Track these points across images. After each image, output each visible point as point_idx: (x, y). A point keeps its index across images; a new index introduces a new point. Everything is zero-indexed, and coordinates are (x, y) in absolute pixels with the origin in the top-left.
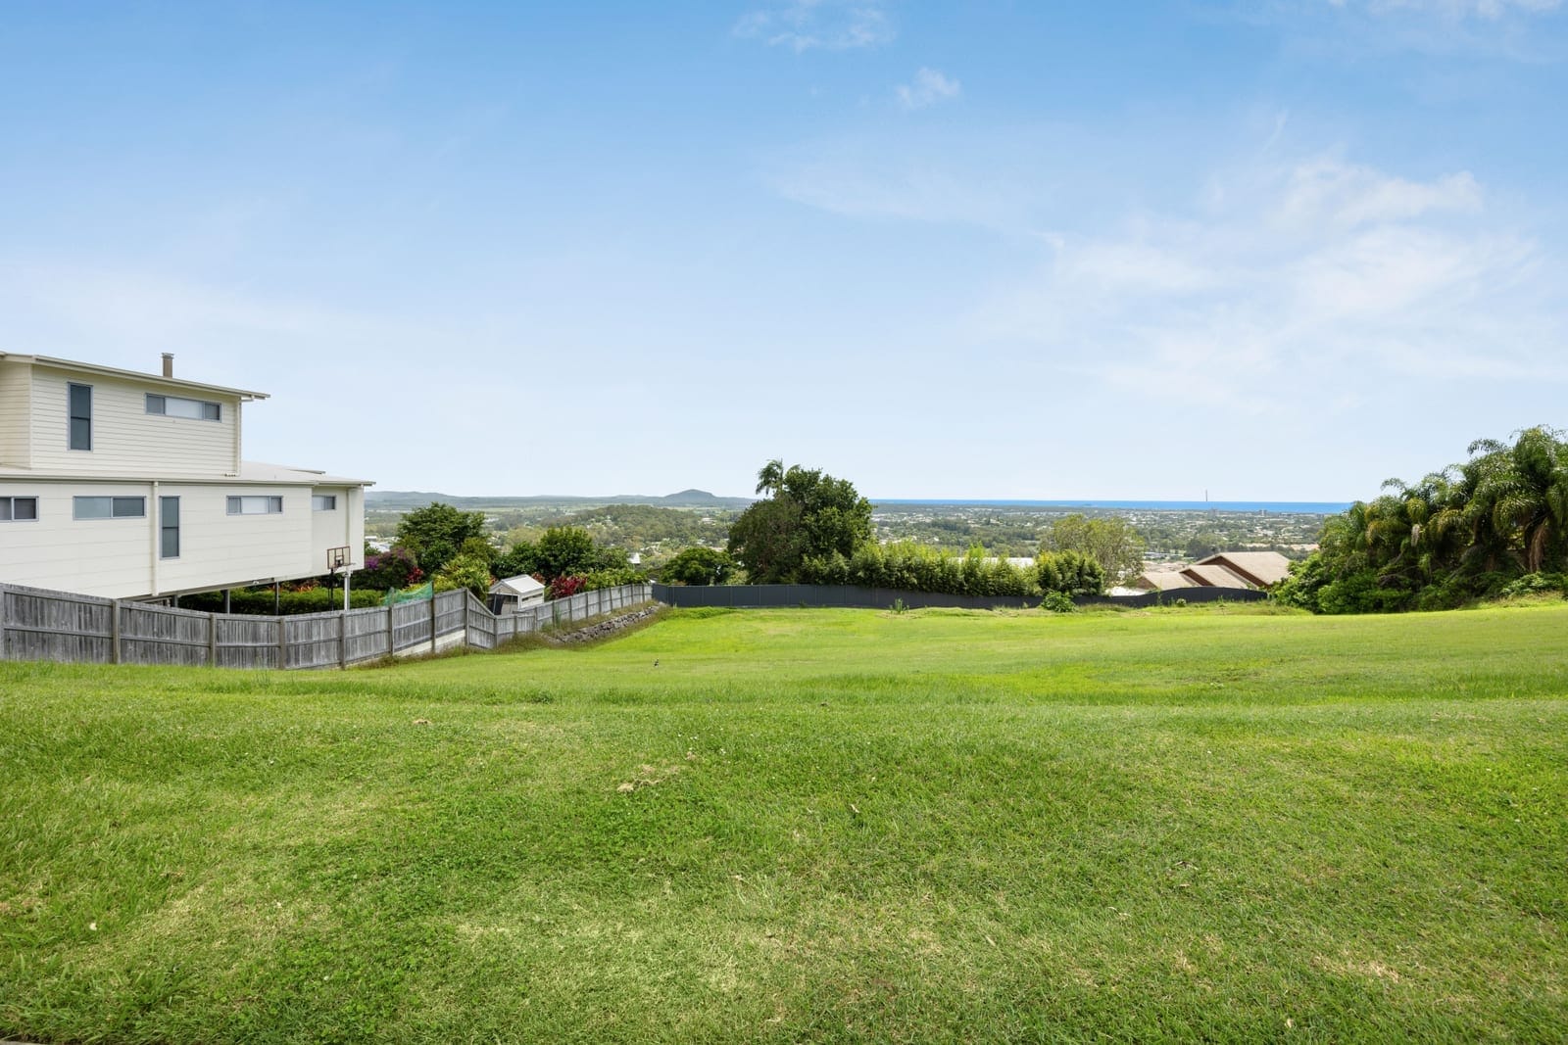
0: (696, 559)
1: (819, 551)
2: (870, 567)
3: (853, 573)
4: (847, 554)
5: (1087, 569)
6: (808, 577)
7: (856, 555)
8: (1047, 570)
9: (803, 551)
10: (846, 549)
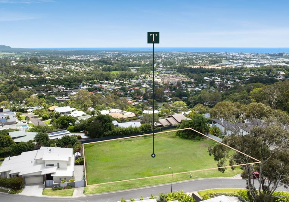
0: (65, 120)
1: (106, 131)
2: (114, 132)
3: (112, 134)
4: (111, 131)
5: (149, 126)
6: (104, 136)
7: (113, 131)
8: (143, 128)
9: (103, 131)
10: (110, 129)
